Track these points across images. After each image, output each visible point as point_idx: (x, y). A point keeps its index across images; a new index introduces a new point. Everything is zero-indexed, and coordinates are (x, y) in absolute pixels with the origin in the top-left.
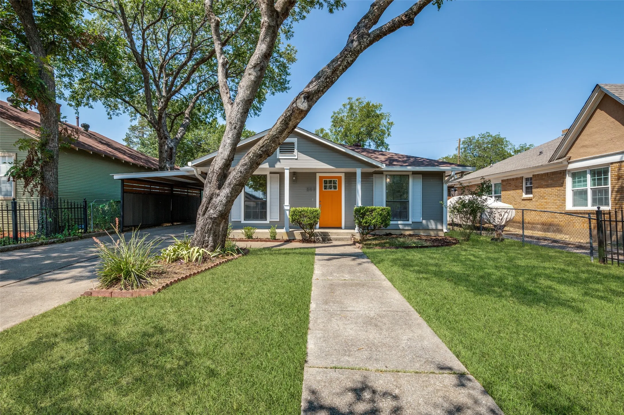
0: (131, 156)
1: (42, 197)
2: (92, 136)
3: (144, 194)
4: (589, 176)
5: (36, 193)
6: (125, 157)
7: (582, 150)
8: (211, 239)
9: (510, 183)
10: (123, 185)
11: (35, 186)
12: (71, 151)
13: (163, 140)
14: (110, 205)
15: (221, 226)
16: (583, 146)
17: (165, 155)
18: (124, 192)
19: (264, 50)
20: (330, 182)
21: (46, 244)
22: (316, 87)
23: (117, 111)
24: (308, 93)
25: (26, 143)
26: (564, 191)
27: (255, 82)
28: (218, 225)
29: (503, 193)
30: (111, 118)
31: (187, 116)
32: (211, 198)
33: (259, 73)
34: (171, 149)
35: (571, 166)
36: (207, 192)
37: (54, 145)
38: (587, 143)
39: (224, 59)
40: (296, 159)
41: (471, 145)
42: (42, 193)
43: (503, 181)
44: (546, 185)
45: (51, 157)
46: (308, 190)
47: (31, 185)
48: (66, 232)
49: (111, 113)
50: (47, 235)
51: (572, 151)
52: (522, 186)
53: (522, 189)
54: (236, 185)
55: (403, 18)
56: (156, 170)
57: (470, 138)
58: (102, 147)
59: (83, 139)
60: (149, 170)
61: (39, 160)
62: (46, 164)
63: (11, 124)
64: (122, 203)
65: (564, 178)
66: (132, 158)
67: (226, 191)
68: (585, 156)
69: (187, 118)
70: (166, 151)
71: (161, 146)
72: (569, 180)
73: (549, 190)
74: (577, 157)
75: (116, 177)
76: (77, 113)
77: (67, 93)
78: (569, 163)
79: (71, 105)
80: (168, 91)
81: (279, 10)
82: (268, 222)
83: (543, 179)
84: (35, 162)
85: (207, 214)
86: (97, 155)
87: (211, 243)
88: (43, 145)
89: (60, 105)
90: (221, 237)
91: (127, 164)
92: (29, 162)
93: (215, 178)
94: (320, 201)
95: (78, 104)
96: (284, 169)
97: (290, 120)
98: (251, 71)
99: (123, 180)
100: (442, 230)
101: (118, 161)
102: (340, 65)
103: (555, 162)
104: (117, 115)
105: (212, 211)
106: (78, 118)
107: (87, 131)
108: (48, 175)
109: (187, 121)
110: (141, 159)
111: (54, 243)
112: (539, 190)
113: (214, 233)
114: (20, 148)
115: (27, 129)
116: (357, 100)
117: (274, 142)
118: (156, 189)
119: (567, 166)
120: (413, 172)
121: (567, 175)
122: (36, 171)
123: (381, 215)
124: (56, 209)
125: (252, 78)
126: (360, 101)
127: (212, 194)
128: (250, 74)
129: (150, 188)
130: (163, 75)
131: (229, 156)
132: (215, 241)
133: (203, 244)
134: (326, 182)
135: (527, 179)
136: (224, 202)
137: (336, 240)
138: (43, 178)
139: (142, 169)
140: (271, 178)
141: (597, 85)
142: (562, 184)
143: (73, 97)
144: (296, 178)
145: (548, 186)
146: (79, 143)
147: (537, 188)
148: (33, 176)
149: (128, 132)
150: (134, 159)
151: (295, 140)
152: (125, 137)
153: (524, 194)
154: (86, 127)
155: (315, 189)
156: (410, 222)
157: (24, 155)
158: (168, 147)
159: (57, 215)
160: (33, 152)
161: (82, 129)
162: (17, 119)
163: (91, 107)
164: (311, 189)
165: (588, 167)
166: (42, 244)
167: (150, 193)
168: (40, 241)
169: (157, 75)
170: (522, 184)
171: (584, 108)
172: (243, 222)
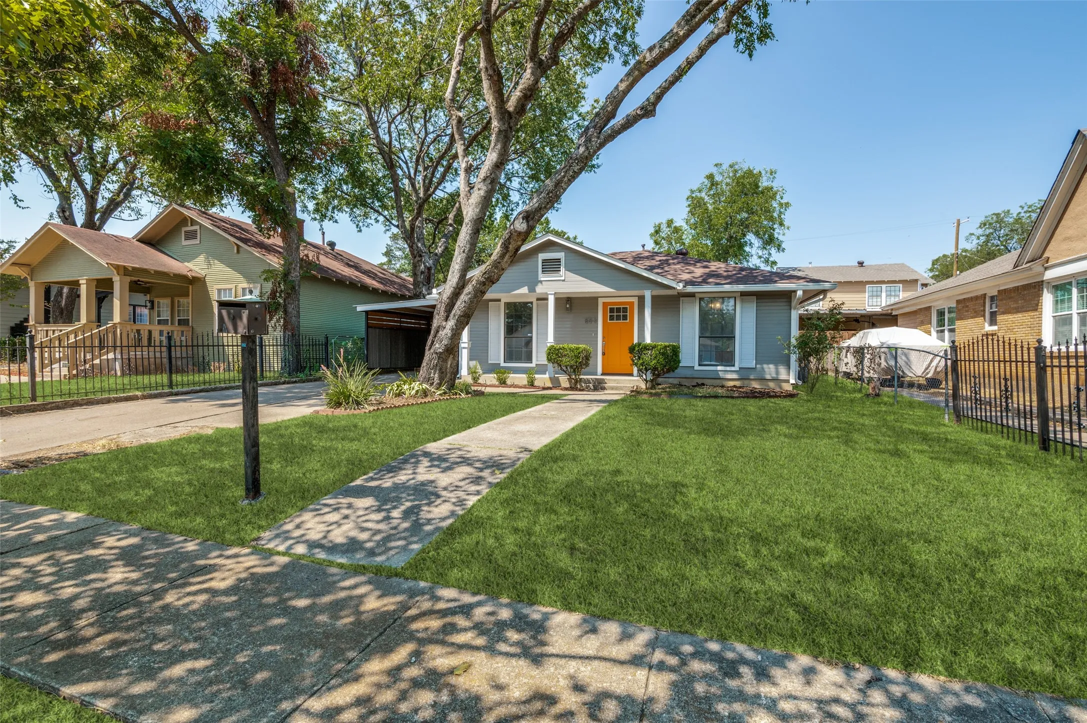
0: (382, 281)
1: (284, 332)
2: (339, 257)
3: (392, 328)
4: (1075, 291)
5: (279, 328)
6: (374, 282)
7: (1065, 246)
8: (436, 375)
9: (967, 306)
10: (367, 319)
11: (278, 321)
12: (314, 279)
13: (418, 258)
14: (354, 343)
15: (449, 363)
16: (1066, 239)
17: (421, 278)
18: (368, 326)
19: (495, 160)
20: (618, 310)
21: (288, 383)
22: (537, 205)
23: (369, 221)
24: (527, 212)
25: (269, 273)
26: (1040, 318)
27: (485, 198)
28: (445, 361)
29: (958, 323)
30: (360, 231)
31: (450, 221)
32: (438, 331)
33: (490, 187)
34: (429, 269)
35: (1049, 275)
36: (435, 323)
37: (295, 275)
38: (1070, 232)
39: (467, 162)
40: (564, 280)
41: (1001, 228)
42: (285, 327)
43: (958, 302)
44: (1015, 308)
45: (293, 288)
46: (586, 321)
47: (275, 319)
48: (307, 371)
49: (361, 224)
50: (289, 374)
51: (1050, 247)
52: (984, 310)
53: (984, 316)
54: (460, 316)
55: (638, 112)
56: (410, 298)
57: (997, 215)
58: (347, 272)
59: (325, 261)
60: (403, 298)
61: (281, 291)
62: (288, 296)
63: (256, 252)
64: (367, 340)
65: (1039, 295)
66: (382, 283)
67: (451, 323)
68: (1068, 256)
69: (451, 225)
70: (422, 273)
71: (415, 266)
72: (1047, 299)
73: (1019, 316)
74: (1057, 258)
75: (360, 308)
76: (321, 229)
77: (311, 206)
78: (1046, 269)
79: (315, 219)
80: (427, 189)
81: (511, 109)
82: (533, 365)
83: (1010, 298)
84: (278, 294)
85: (433, 348)
86: (341, 283)
87: (436, 381)
88: (286, 275)
89: (303, 221)
90: (448, 375)
91: (375, 291)
92: (273, 294)
93: (443, 309)
94: (604, 337)
95: (324, 217)
96: (547, 294)
97: (509, 243)
98: (481, 186)
99: (367, 312)
100: (788, 381)
101: (364, 288)
102: (564, 177)
103: (1024, 266)
104: (368, 226)
105: (437, 346)
106: (323, 234)
107: (333, 249)
108: (290, 308)
109: (451, 228)
110: (395, 283)
111: (295, 382)
112: (1005, 317)
113: (441, 369)
114: (265, 279)
115: (270, 257)
116: (731, 166)
117: (496, 267)
118: (394, 322)
119: (1043, 274)
120: (741, 292)
121: (1045, 290)
122: (279, 304)
123: (663, 354)
124: (298, 345)
125: (482, 193)
126: (736, 167)
127: (439, 327)
128: (479, 189)
129: (401, 322)
130: (420, 168)
131: (458, 284)
132: (441, 379)
133: (428, 380)
134: (612, 310)
135: (992, 298)
136: (449, 335)
137: (612, 388)
138: (285, 312)
139: (393, 297)
140: (538, 305)
141: (1079, 131)
142: (1035, 306)
143: (317, 210)
144: (571, 306)
145: (1017, 310)
146: (321, 269)
147: (1003, 313)
148: (276, 310)
149: (390, 243)
150: (385, 285)
151: (561, 255)
152: (385, 250)
153: (986, 325)
154: (332, 245)
155: (596, 321)
156: (736, 368)
157: (269, 286)
158: (425, 266)
159: (299, 353)
160: (276, 284)
161: (328, 248)
162: (260, 245)
163: (336, 222)
164: (591, 321)
165: (1073, 276)
166: (284, 383)
167: (400, 328)
168: (283, 380)
169: (412, 171)
170: (984, 306)
171: (1062, 172)
172: (503, 364)
